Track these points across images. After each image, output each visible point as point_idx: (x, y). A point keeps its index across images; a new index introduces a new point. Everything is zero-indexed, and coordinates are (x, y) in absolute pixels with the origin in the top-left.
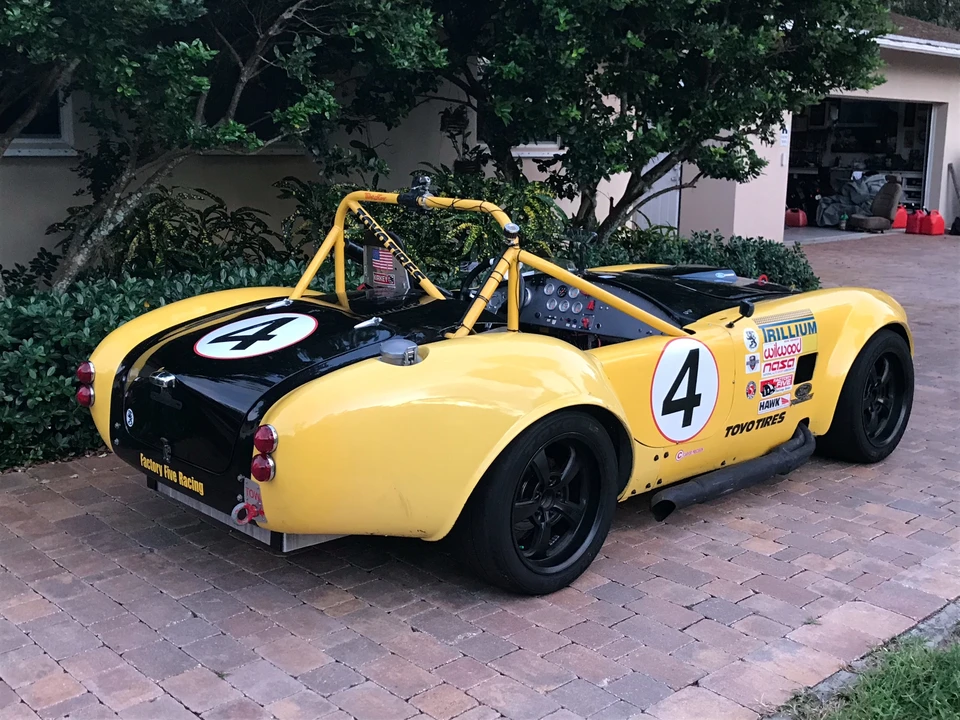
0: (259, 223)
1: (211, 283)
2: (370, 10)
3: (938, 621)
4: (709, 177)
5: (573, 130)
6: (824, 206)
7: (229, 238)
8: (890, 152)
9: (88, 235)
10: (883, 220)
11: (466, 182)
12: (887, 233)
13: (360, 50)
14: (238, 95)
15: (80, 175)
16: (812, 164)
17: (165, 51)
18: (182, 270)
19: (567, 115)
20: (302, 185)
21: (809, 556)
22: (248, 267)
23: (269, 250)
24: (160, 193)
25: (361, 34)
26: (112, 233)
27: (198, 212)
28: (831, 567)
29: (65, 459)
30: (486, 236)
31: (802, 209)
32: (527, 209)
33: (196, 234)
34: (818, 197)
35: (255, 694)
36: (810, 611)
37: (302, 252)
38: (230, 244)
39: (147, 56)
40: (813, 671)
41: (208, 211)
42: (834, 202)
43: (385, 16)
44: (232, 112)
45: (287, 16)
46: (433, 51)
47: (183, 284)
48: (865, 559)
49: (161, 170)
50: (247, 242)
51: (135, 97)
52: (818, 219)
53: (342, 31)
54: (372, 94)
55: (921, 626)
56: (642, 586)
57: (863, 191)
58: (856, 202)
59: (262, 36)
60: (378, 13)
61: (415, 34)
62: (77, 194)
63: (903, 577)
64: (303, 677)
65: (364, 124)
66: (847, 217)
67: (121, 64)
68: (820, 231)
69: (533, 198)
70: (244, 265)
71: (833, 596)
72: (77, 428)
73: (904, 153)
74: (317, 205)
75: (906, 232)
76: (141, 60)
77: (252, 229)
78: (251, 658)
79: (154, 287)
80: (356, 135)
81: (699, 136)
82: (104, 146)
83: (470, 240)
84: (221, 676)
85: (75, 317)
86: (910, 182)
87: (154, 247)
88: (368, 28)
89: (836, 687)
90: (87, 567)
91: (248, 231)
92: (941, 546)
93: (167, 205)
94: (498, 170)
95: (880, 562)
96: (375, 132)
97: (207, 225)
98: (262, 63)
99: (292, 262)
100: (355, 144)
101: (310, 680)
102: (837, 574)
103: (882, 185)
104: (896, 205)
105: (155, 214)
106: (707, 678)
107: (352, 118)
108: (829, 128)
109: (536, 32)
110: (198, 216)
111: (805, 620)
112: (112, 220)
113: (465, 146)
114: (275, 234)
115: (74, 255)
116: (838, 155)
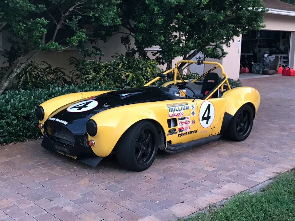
0: (62, 72)
1: (47, 91)
2: (96, 7)
3: (255, 188)
4: (208, 58)
5: (163, 43)
6: (255, 66)
7: (53, 77)
8: (278, 48)
9: (8, 77)
10: (274, 71)
11: (129, 60)
12: (275, 75)
13: (94, 20)
14: (56, 33)
15: (5, 57)
16: (251, 52)
17: (33, 21)
18: (38, 87)
19: (160, 39)
20: (77, 60)
21: (223, 171)
22: (59, 87)
23: (65, 81)
24: (31, 63)
25: (94, 15)
26: (16, 76)
27: (43, 69)
28: (228, 174)
29: (2, 145)
30: (135, 77)
31: (247, 67)
32: (148, 68)
33: (42, 76)
34: (252, 63)
35: (60, 205)
36: (219, 185)
37: (76, 81)
38: (53, 79)
39: (27, 23)
40: (216, 199)
41: (46, 68)
42: (258, 65)
43: (101, 9)
44: (54, 38)
45: (71, 10)
46: (117, 19)
47: (39, 92)
48: (239, 172)
49: (31, 57)
50: (59, 79)
51: (25, 35)
52: (253, 70)
53: (88, 14)
54: (99, 31)
55: (250, 189)
56: (172, 178)
57: (268, 61)
58: (265, 65)
59: (63, 15)
60: (99, 9)
61: (110, 15)
62: (3, 63)
63: (249, 177)
64: (74, 201)
65: (97, 41)
66: (262, 70)
67: (20, 25)
68: (253, 74)
69: (150, 65)
70: (57, 86)
71: (226, 181)
72: (6, 135)
73: (282, 48)
74: (81, 67)
75: (282, 75)
76: (26, 24)
77: (60, 74)
78: (59, 196)
79: (30, 93)
80: (94, 45)
81: (204, 45)
82: (12, 48)
83: (130, 78)
84: (51, 201)
85: (5, 102)
86: (284, 58)
87: (29, 80)
88: (96, 13)
89: (222, 203)
90: (11, 174)
91: (59, 75)
92: (262, 169)
93: (33, 67)
94: (140, 56)
95: (243, 173)
96: (100, 43)
97: (45, 73)
98: (63, 24)
99: (73, 85)
100: (93, 47)
101: (75, 202)
102: (229, 176)
103: (274, 59)
104: (279, 65)
105: (29, 70)
106: (186, 201)
107: (93, 39)
108: (257, 40)
109: (149, 13)
110: (42, 70)
111: (217, 187)
112: (16, 72)
113: (129, 48)
114: (68, 76)
115: (4, 83)
116: (260, 48)
